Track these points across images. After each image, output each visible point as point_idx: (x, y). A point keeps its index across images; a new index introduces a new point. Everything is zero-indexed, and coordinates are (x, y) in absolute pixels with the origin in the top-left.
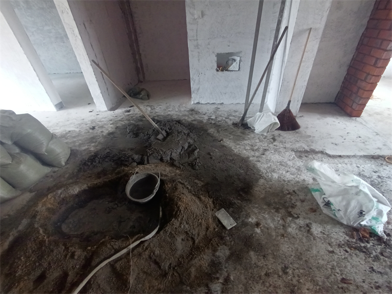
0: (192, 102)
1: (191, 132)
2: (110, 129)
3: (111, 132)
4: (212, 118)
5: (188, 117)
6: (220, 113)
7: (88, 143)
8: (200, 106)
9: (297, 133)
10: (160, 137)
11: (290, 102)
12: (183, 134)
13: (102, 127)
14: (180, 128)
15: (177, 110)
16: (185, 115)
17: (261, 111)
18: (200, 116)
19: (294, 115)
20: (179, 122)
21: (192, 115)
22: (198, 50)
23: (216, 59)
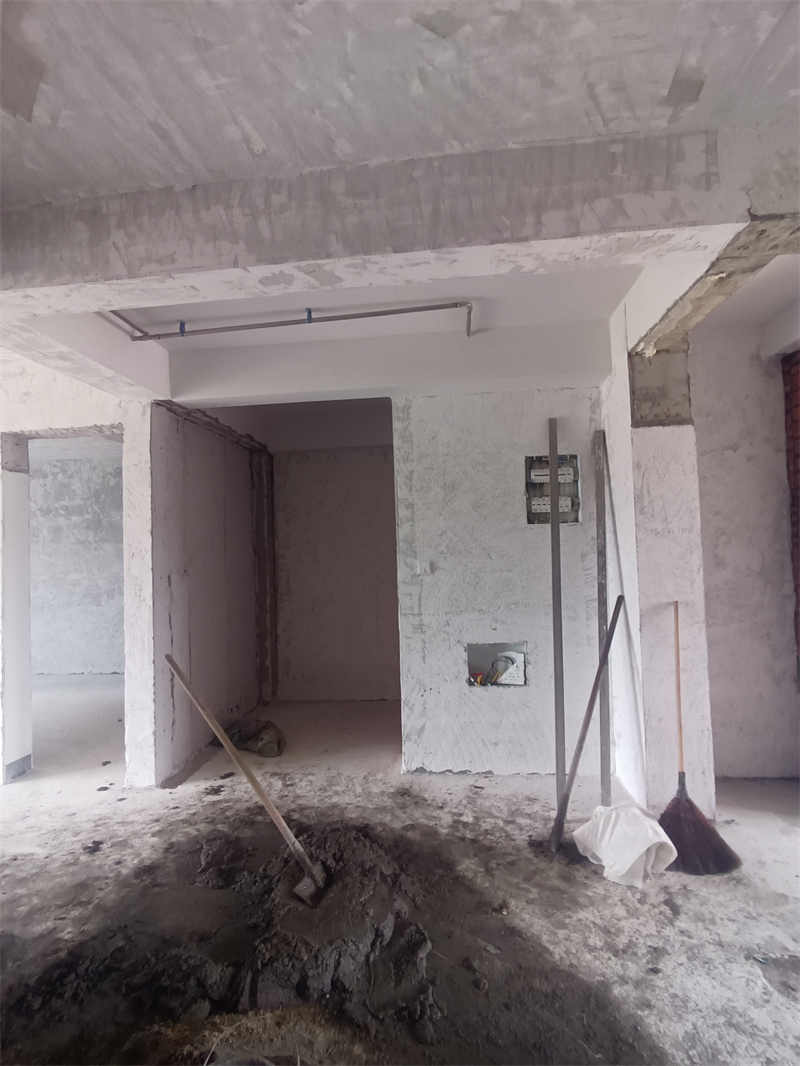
0: (404, 768)
1: (402, 870)
2: (144, 855)
3: (147, 862)
4: (464, 819)
5: (393, 814)
6: (487, 804)
7: (61, 907)
8: (425, 778)
9: (739, 881)
10: (305, 887)
11: (682, 776)
12: (378, 878)
13: (124, 844)
14: (369, 855)
15: (359, 790)
16: (382, 810)
17: (606, 800)
18: (428, 812)
19: (707, 814)
20: (365, 832)
21: (403, 807)
22: (422, 636)
23: (465, 655)
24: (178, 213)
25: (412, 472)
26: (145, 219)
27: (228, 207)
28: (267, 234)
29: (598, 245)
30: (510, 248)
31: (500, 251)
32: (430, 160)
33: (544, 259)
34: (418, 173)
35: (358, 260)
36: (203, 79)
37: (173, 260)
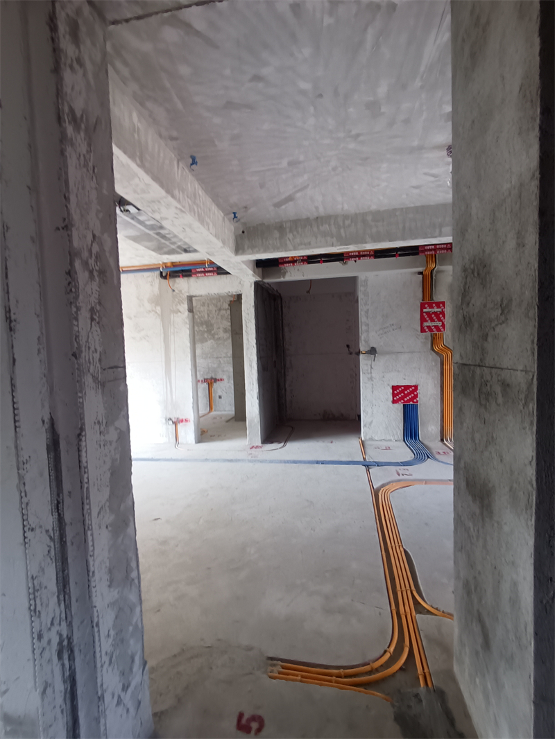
0: (363, 439)
8: (373, 442)
22: (372, 382)
23: (391, 391)
24: (311, 227)
26: (299, 230)
27: (330, 225)
28: (343, 235)
32: (403, 208)
34: (398, 213)
36: (339, 199)
37: (310, 244)
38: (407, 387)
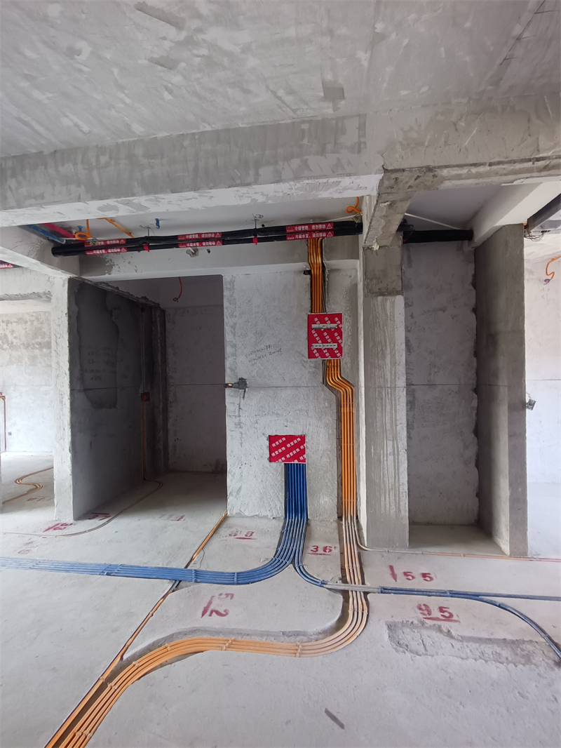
0: (228, 513)
22: (240, 430)
23: (267, 443)
24: (46, 168)
25: (235, 324)
26: (27, 172)
27: (75, 164)
28: (97, 181)
29: (296, 187)
30: (244, 190)
31: (237, 191)
32: (193, 134)
33: (267, 195)
34: (186, 143)
35: (151, 197)
36: (37, 94)
37: (42, 196)
38: (290, 438)
